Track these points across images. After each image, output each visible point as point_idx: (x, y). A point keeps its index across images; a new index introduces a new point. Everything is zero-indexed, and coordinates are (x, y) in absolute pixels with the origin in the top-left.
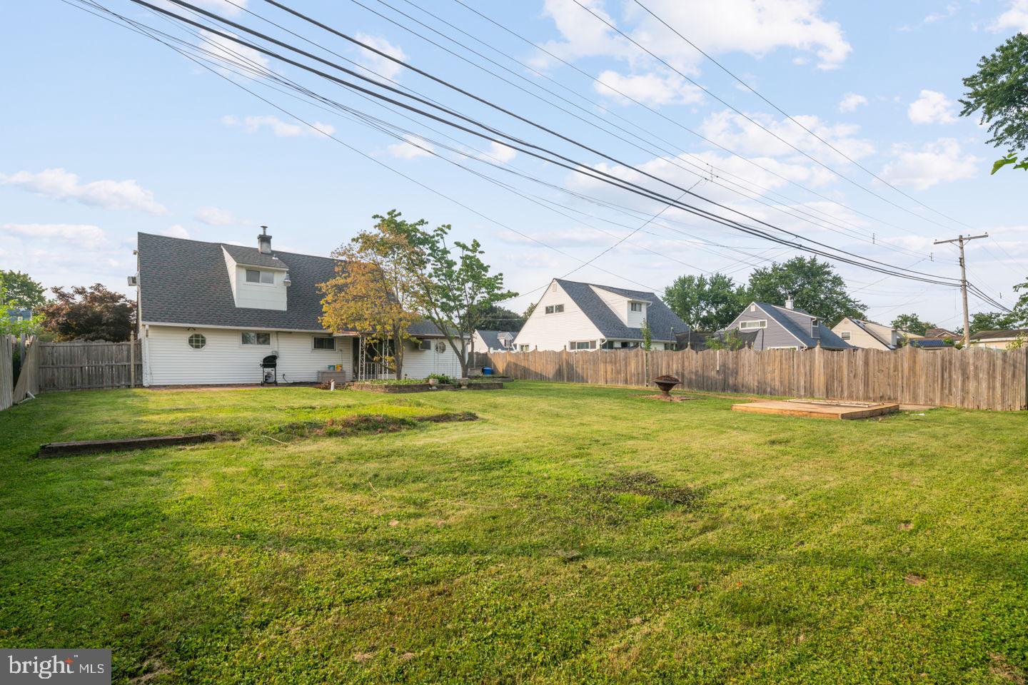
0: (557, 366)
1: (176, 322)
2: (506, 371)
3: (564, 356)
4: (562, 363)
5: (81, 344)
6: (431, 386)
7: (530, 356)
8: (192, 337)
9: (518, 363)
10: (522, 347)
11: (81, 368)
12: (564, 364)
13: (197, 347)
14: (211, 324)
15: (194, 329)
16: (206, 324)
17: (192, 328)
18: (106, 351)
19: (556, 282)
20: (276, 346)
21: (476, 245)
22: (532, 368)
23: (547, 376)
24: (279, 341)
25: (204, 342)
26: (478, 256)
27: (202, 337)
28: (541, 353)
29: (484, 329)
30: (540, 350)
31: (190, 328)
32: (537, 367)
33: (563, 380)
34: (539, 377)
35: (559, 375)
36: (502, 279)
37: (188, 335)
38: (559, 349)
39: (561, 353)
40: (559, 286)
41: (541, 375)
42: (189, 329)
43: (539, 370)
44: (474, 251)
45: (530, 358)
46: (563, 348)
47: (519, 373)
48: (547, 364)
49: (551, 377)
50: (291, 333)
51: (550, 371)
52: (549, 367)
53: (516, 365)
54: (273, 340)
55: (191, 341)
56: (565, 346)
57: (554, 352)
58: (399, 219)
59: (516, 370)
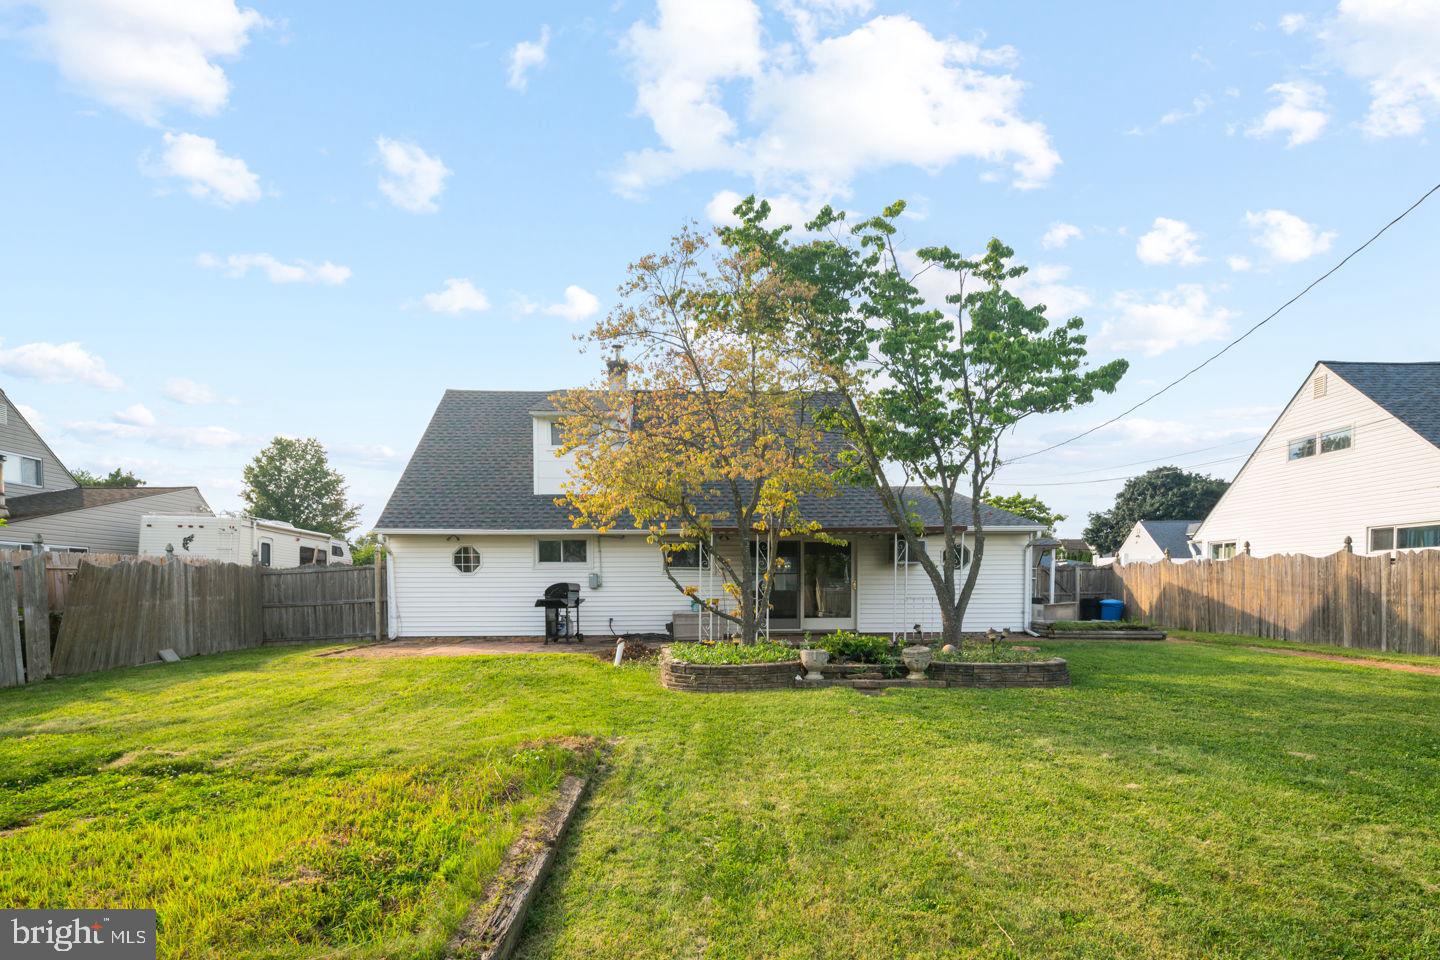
0: (1318, 600)
1: (424, 527)
2: (1159, 609)
3: (1343, 570)
4: (1336, 592)
5: (314, 570)
6: (804, 671)
7: (1228, 571)
8: (459, 552)
9: (1192, 588)
10: (1216, 548)
11: (315, 607)
12: (1344, 593)
13: (467, 569)
14: (479, 526)
15: (458, 538)
16: (471, 527)
17: (455, 536)
18: (345, 580)
19: (1323, 370)
20: (597, 565)
21: (998, 251)
22: (1234, 602)
23: (1281, 624)
24: (603, 555)
25: (477, 559)
26: (1009, 285)
27: (475, 552)
28: (1261, 560)
29: (1160, 518)
30: (1258, 552)
31: (452, 535)
32: (1247, 599)
33: (1339, 640)
34: (1255, 627)
35: (1323, 626)
36: (1081, 340)
37: (454, 548)
38: (1324, 547)
39: (1329, 563)
40: (1335, 379)
41: (1260, 621)
42: (449, 538)
43: (1253, 608)
44: (994, 274)
45: (1228, 575)
46: (1341, 546)
47: (1193, 616)
48: (1280, 590)
49: (1294, 626)
50: (623, 537)
51: (1293, 611)
52: (1288, 600)
53: (1184, 593)
54: (591, 551)
55: (457, 560)
56: (1349, 541)
57: (1308, 561)
58: (768, 225)
59: (1185, 605)
